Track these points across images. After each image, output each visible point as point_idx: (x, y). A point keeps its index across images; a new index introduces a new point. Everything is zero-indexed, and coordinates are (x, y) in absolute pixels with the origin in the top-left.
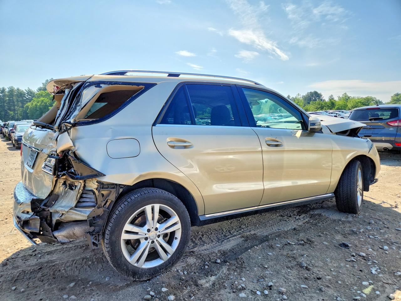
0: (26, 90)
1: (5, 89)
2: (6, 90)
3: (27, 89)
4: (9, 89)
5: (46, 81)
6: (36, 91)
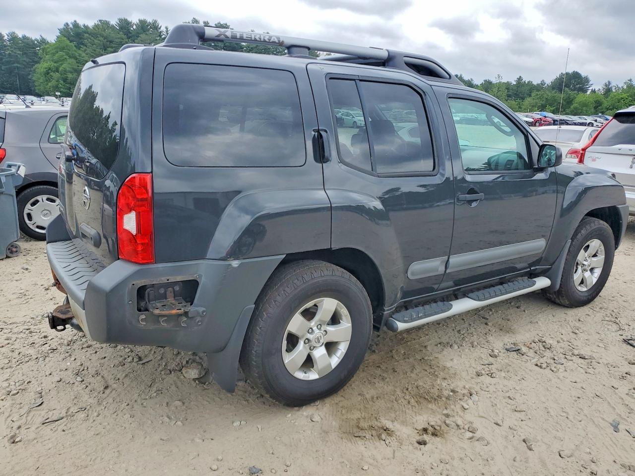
0: (36, 40)
1: (4, 37)
2: (4, 39)
3: (39, 38)
4: (8, 36)
5: (65, 25)
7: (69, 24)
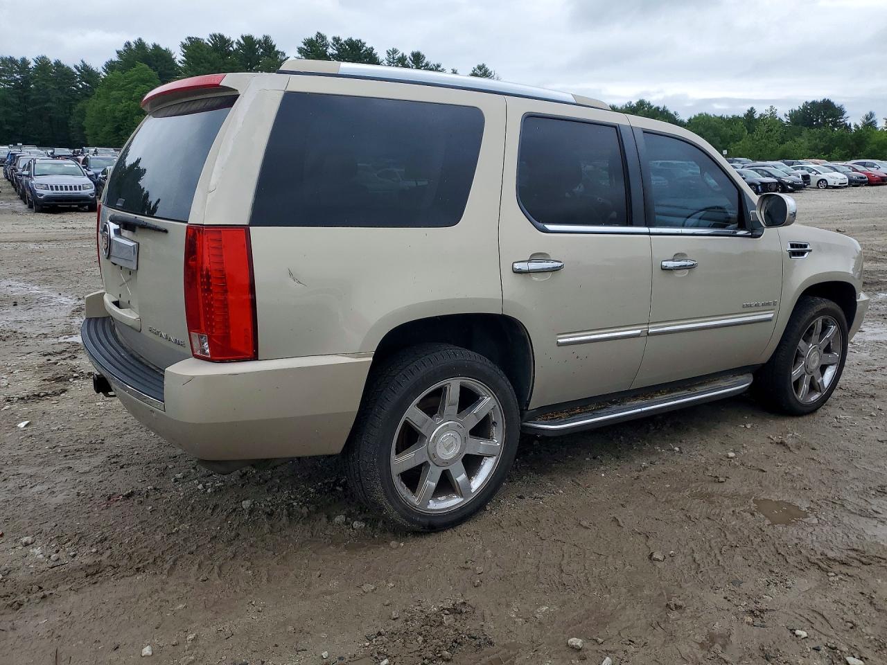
0: (76, 66)
1: (29, 63)
2: (30, 66)
3: (79, 64)
4: (36, 62)
5: (126, 46)
6: (100, 70)
7: (132, 44)
